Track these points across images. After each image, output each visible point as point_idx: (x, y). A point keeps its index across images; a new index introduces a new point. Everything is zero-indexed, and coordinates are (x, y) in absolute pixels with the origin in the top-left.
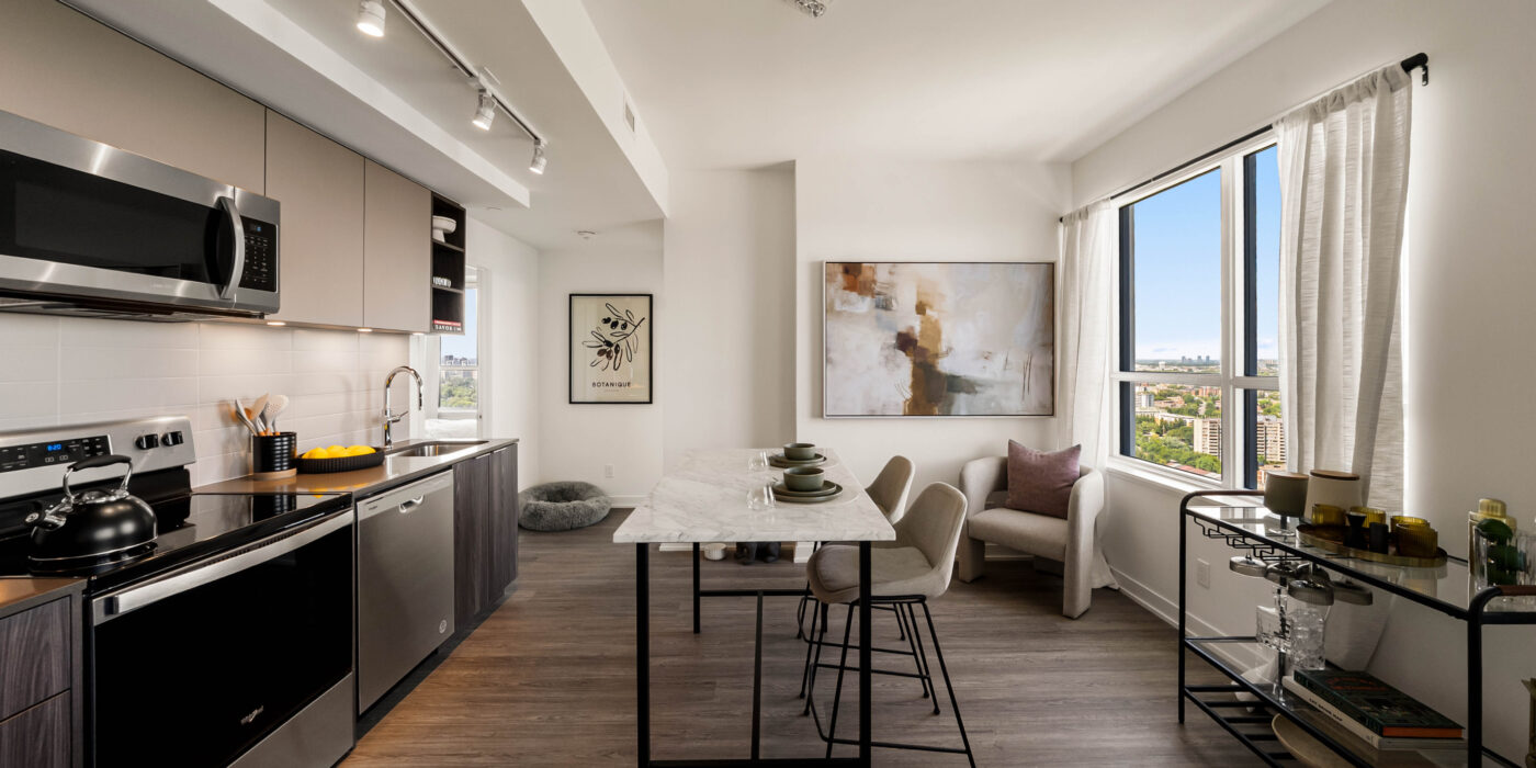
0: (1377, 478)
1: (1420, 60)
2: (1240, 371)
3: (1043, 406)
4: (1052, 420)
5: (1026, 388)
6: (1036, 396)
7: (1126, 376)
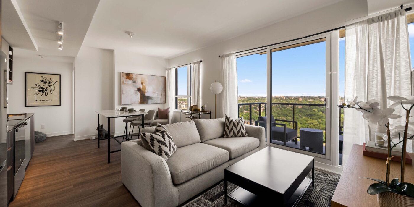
0: (198, 106)
1: (201, 61)
2: (189, 95)
3: (164, 102)
4: (165, 104)
5: (161, 98)
6: (162, 101)
7: (176, 96)
